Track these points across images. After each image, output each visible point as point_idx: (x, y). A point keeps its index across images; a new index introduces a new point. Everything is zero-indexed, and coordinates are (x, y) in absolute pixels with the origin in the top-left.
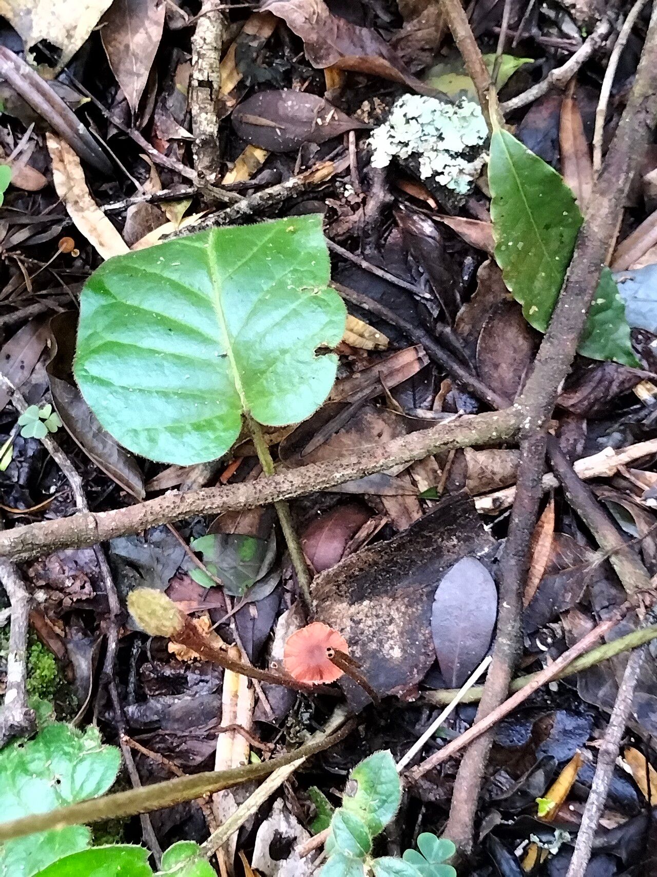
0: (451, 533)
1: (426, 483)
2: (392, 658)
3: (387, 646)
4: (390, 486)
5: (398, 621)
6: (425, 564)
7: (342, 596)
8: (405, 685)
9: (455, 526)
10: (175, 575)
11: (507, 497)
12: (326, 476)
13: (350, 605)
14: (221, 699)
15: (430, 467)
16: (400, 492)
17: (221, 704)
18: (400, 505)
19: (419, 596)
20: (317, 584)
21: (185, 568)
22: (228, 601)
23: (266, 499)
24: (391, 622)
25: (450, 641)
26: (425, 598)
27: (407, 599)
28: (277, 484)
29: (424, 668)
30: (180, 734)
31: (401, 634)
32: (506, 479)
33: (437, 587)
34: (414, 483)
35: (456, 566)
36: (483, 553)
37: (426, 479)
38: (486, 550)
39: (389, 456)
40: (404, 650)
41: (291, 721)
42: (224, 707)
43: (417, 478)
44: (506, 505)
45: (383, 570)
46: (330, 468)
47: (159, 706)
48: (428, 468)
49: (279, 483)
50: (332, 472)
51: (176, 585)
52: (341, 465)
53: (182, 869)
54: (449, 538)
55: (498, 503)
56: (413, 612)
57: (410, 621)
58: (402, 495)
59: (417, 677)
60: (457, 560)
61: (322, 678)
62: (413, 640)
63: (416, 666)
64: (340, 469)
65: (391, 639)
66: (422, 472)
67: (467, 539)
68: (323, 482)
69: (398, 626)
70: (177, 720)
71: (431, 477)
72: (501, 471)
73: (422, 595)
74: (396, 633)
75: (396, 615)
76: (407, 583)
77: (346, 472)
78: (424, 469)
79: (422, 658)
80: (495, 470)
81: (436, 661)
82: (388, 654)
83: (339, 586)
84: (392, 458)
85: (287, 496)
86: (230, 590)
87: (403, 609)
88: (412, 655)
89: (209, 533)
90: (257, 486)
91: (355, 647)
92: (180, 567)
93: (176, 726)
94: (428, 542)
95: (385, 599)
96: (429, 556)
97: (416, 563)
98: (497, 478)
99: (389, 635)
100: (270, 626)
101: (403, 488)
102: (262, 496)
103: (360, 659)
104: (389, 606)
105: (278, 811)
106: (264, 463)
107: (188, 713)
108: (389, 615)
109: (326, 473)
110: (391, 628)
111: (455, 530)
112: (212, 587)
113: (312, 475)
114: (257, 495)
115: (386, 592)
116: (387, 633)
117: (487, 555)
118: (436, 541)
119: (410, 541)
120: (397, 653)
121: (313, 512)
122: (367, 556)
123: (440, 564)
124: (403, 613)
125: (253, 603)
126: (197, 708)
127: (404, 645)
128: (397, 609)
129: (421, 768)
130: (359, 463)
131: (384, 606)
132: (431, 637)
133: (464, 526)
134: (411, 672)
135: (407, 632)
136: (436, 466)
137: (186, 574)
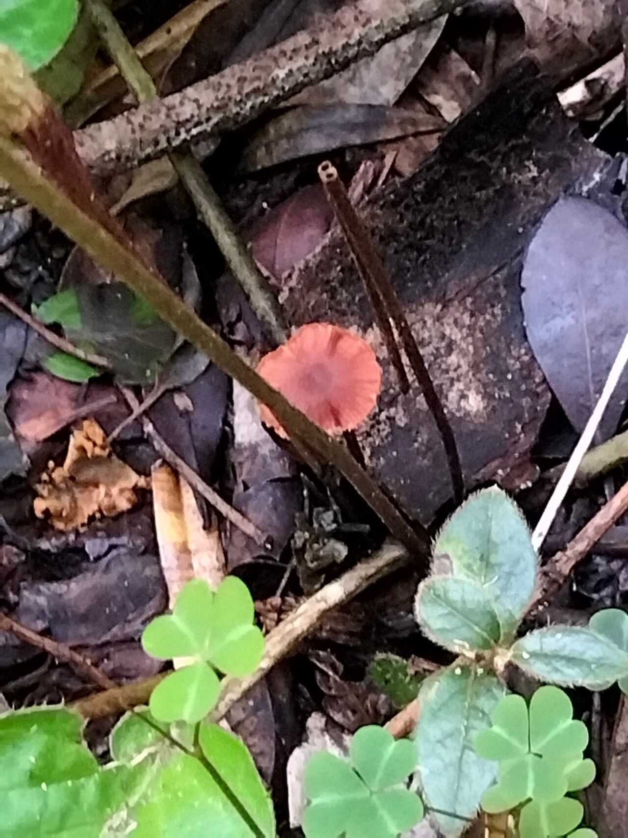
0: (522, 154)
1: (455, 104)
2: (467, 414)
3: (453, 395)
4: (389, 123)
5: (464, 345)
6: (487, 225)
7: (344, 314)
8: (504, 455)
9: (525, 139)
10: (17, 375)
11: (612, 74)
12: (258, 78)
13: (365, 330)
14: (158, 562)
15: (455, 73)
16: (411, 130)
17: (161, 571)
18: (416, 152)
19: (491, 290)
20: (291, 290)
21: (31, 357)
22: (129, 395)
23: (157, 143)
24: (450, 349)
25: (570, 355)
26: (503, 292)
27: (469, 300)
28: (170, 108)
29: (533, 419)
30: (93, 642)
31: (475, 367)
32: (601, 37)
33: (521, 267)
34: (433, 110)
35: (548, 218)
36: (592, 184)
37: (452, 98)
38: (597, 177)
39: (368, 21)
40: (487, 396)
41: (301, 537)
42: (167, 575)
43: (436, 100)
44: (614, 88)
45: (410, 246)
46: (265, 62)
47: (42, 600)
48: (452, 78)
49: (174, 107)
50: (267, 69)
51: (24, 394)
52: (283, 53)
53: (152, 756)
54: (521, 168)
55: (597, 88)
56: (488, 323)
57: (485, 339)
58: (416, 135)
59: (526, 440)
60: (546, 208)
61: (338, 423)
62: (501, 372)
63: (519, 418)
64: (283, 61)
65: (458, 380)
66: (443, 88)
67: (556, 164)
68: (256, 91)
69: (464, 353)
70: (84, 618)
71: (462, 92)
72: (588, 22)
73: (496, 286)
74: (465, 368)
75: (456, 335)
76: (462, 267)
77: (294, 65)
78: (445, 81)
79: (526, 402)
80: (576, 21)
81: (554, 401)
82: (459, 410)
83: (333, 293)
84: (375, 23)
85: (194, 132)
86: (128, 376)
87: (466, 319)
88: (506, 401)
89: (65, 287)
90: (133, 118)
91: (392, 411)
92: (21, 361)
93: (83, 630)
94: (484, 179)
95: (429, 307)
96: (491, 208)
97: (470, 226)
98: (583, 36)
99: (452, 374)
100: (221, 415)
101: (414, 122)
102: (148, 136)
103: (408, 429)
104: (438, 319)
105: (317, 732)
106: (136, 86)
107: (102, 599)
108: (443, 337)
109: (257, 73)
110: (453, 359)
111: (528, 147)
112: (92, 380)
113: (233, 82)
114: (138, 135)
115: (427, 291)
116: (447, 371)
117: (601, 185)
118: (497, 174)
119: (447, 175)
120: (474, 403)
121: (255, 210)
122: (373, 216)
123: (516, 221)
124: (469, 327)
125: (178, 390)
126: (117, 587)
127: (485, 386)
128: (456, 322)
129: (569, 552)
130: (316, 42)
131: (429, 322)
132: (533, 358)
133: (543, 138)
134: (512, 433)
135: (484, 361)
136: (465, 68)
137: (38, 368)
